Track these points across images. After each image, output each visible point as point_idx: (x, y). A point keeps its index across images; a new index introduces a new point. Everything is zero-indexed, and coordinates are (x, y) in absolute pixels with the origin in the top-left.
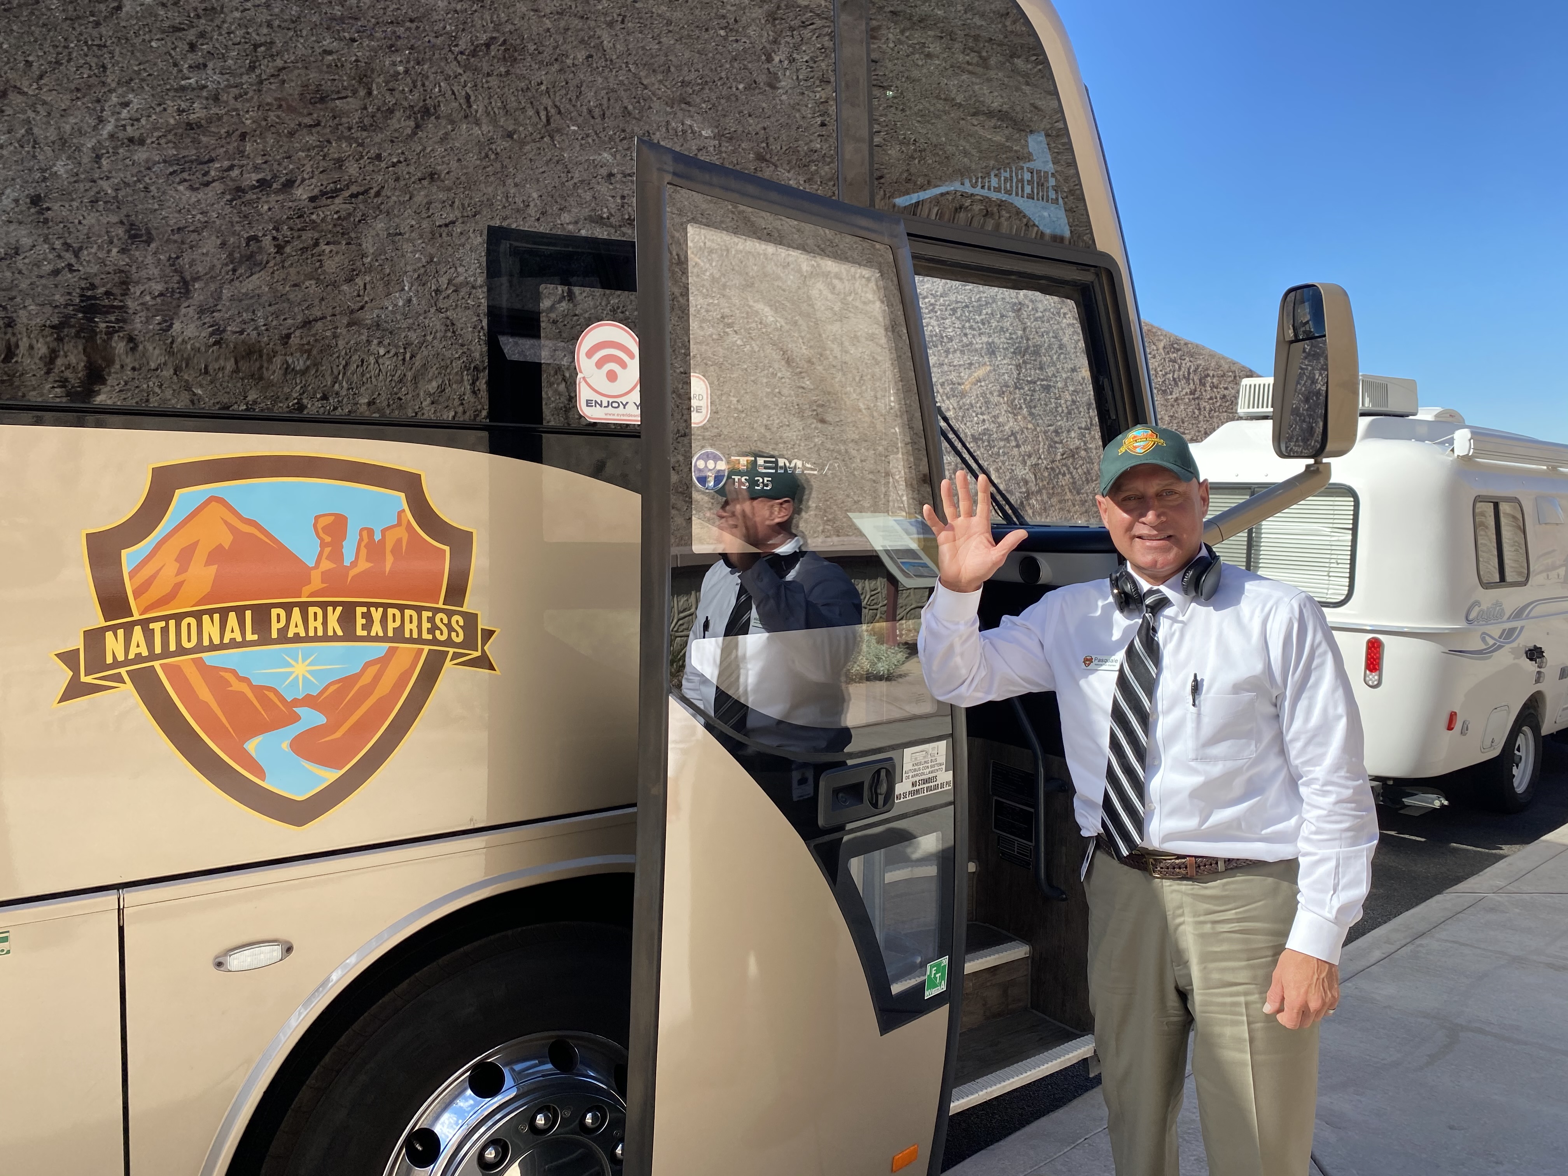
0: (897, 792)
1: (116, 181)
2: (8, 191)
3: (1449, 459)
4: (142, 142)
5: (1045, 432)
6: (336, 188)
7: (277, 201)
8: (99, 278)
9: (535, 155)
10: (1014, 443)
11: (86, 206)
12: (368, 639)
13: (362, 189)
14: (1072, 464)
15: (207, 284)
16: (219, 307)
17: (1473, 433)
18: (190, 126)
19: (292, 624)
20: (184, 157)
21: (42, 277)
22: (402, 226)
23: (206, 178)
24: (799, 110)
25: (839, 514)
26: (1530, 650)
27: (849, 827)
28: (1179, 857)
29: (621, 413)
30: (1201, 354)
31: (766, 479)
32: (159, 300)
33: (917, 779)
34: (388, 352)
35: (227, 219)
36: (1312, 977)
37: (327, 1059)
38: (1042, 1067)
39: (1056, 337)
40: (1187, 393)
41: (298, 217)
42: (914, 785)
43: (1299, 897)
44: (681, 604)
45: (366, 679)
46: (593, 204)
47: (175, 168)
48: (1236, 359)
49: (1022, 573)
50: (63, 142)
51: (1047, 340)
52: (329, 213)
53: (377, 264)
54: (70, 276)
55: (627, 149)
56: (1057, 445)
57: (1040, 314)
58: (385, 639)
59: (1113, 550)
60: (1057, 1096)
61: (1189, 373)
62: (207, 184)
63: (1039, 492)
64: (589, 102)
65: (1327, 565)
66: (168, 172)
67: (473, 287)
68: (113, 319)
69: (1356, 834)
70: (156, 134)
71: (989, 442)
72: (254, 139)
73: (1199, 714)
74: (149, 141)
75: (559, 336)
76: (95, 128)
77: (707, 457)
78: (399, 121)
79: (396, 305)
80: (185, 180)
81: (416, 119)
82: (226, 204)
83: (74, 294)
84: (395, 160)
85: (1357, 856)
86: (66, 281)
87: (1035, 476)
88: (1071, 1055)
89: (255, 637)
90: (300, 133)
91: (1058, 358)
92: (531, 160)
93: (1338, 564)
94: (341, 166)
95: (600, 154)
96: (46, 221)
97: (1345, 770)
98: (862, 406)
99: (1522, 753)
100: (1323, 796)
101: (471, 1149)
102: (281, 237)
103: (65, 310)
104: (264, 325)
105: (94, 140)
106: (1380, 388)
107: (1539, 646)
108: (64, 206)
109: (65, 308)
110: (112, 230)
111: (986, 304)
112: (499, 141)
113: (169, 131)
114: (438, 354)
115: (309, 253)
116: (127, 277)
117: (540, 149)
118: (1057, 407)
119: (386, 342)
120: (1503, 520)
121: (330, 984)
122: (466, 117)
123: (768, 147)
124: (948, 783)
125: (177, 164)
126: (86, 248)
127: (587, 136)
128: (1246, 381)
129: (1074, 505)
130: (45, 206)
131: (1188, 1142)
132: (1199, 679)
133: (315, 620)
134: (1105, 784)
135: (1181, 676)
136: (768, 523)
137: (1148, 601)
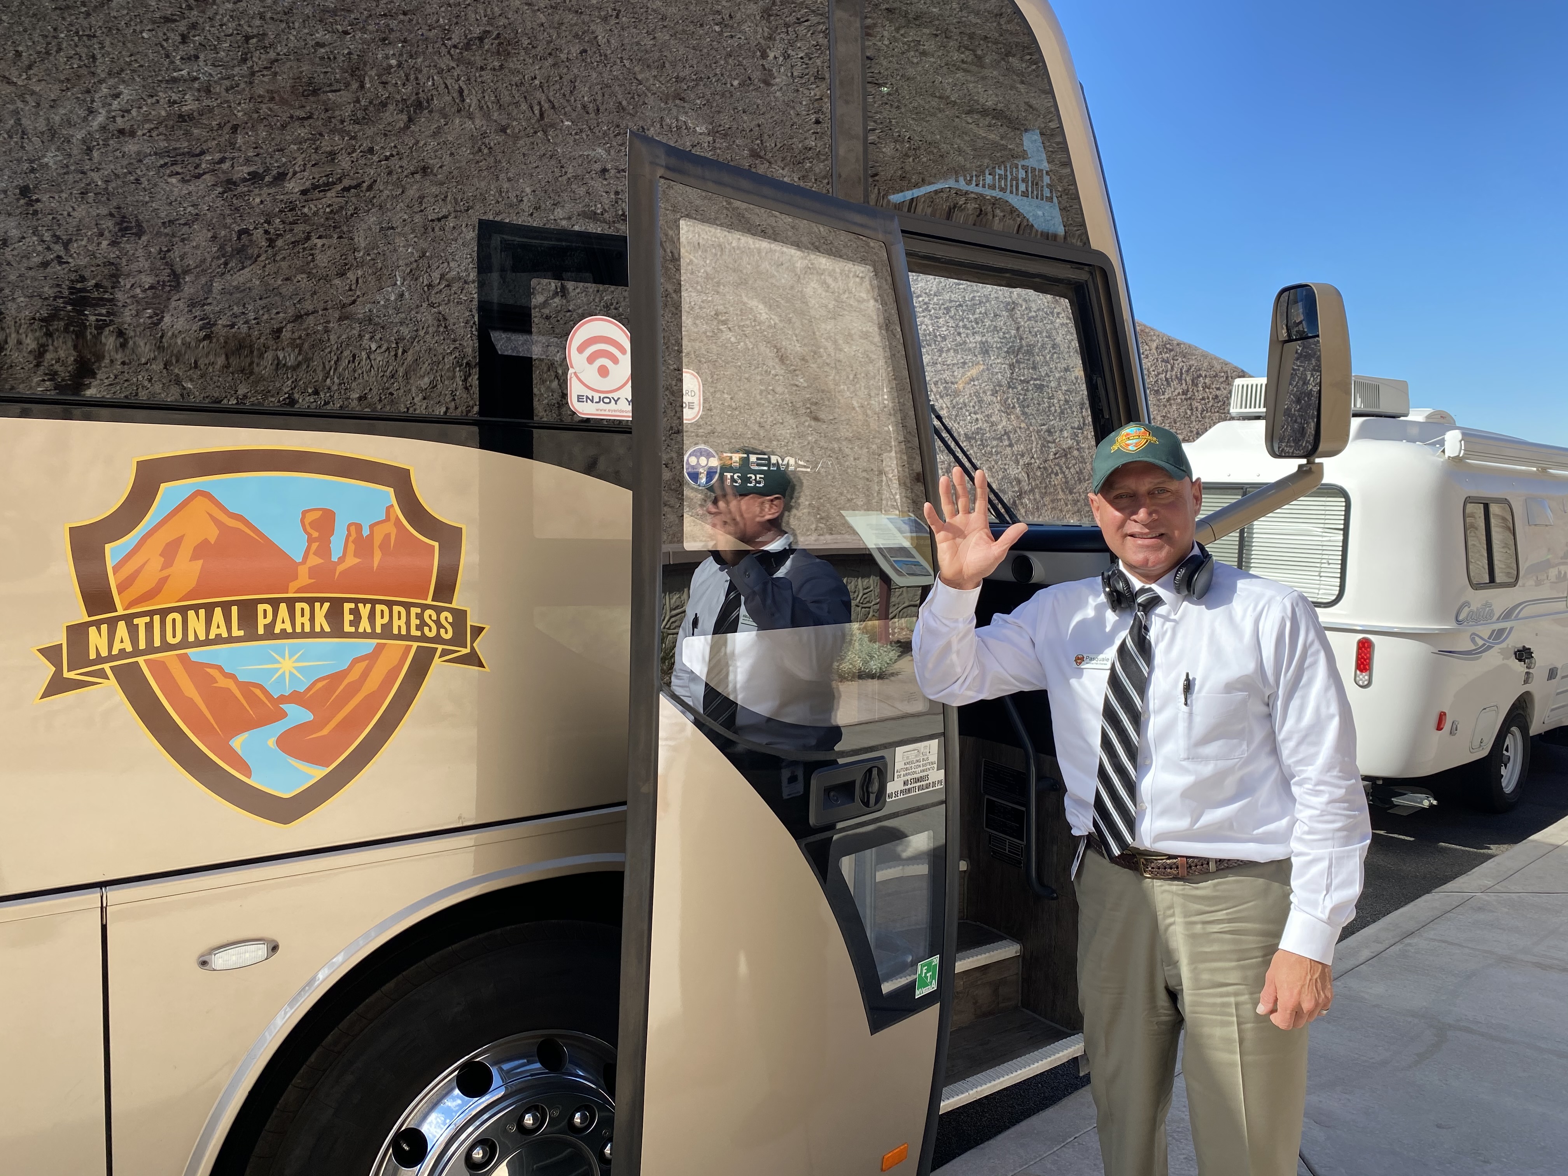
0: (888, 791)
1: (106, 173)
3: (1440, 460)
4: (132, 134)
5: (1038, 432)
6: (328, 182)
7: (269, 194)
8: (88, 270)
9: (528, 150)
10: (1006, 443)
11: (76, 198)
12: (356, 635)
13: (354, 183)
14: (1064, 463)
15: (197, 277)
16: (209, 301)
17: (1463, 434)
18: (182, 118)
19: (279, 620)
20: (175, 149)
21: (31, 269)
22: (395, 220)
23: (196, 171)
24: (794, 108)
25: (833, 512)
26: (1519, 651)
27: (839, 826)
28: (1170, 857)
29: (612, 409)
30: (1193, 354)
31: (758, 476)
32: (149, 292)
33: (909, 777)
34: (380, 347)
35: (218, 212)
36: (1305, 978)
37: (312, 1058)
38: (1032, 1066)
39: (1049, 337)
40: (1179, 394)
41: (291, 210)
42: (905, 783)
43: (1292, 897)
44: (673, 601)
45: (354, 675)
46: (587, 200)
47: (167, 160)
48: (1228, 360)
49: (1015, 571)
50: (53, 133)
51: (1040, 340)
52: (320, 206)
53: (369, 258)
54: (59, 268)
55: (621, 145)
56: (1050, 445)
57: (1033, 314)
58: (373, 635)
59: (1106, 549)
61: (1181, 374)
62: (198, 176)
63: (1032, 491)
64: (583, 97)
65: (1318, 565)
66: (159, 164)
67: (466, 282)
68: (104, 311)
69: (1348, 834)
70: (147, 126)
71: (982, 441)
72: (246, 131)
73: (1191, 714)
74: (140, 133)
75: (552, 332)
76: (85, 119)
77: (699, 454)
78: (392, 114)
79: (388, 300)
80: (178, 173)
81: (409, 113)
82: (217, 197)
83: (64, 286)
84: (388, 154)
85: (1349, 856)
86: (55, 273)
87: (1028, 476)
88: (1061, 1054)
89: (241, 633)
90: (292, 125)
91: (1051, 358)
92: (524, 155)
93: (1329, 564)
94: (333, 159)
95: (594, 150)
96: (35, 213)
97: (1337, 769)
98: (856, 404)
99: (1510, 754)
100: (1316, 796)
101: (458, 1149)
102: (272, 231)
103: (55, 303)
104: (255, 319)
105: (84, 131)
106: (1372, 388)
107: (1527, 647)
108: (53, 198)
109: (54, 300)
110: (102, 222)
111: (980, 303)
112: (493, 136)
113: (161, 123)
114: (430, 349)
115: (301, 246)
116: (117, 270)
117: (533, 143)
118: (1050, 407)
119: (377, 337)
120: (1493, 521)
121: (317, 983)
122: (459, 111)
123: (762, 144)
124: (940, 782)
125: (169, 156)
126: (76, 240)
127: (581, 132)
128: (1238, 382)
129: (1067, 505)
130: (34, 198)
131: (1177, 1140)
132: (1191, 678)
133: (303, 616)
134: (1095, 783)
135: (1173, 675)
136: (758, 519)
137: (1140, 600)
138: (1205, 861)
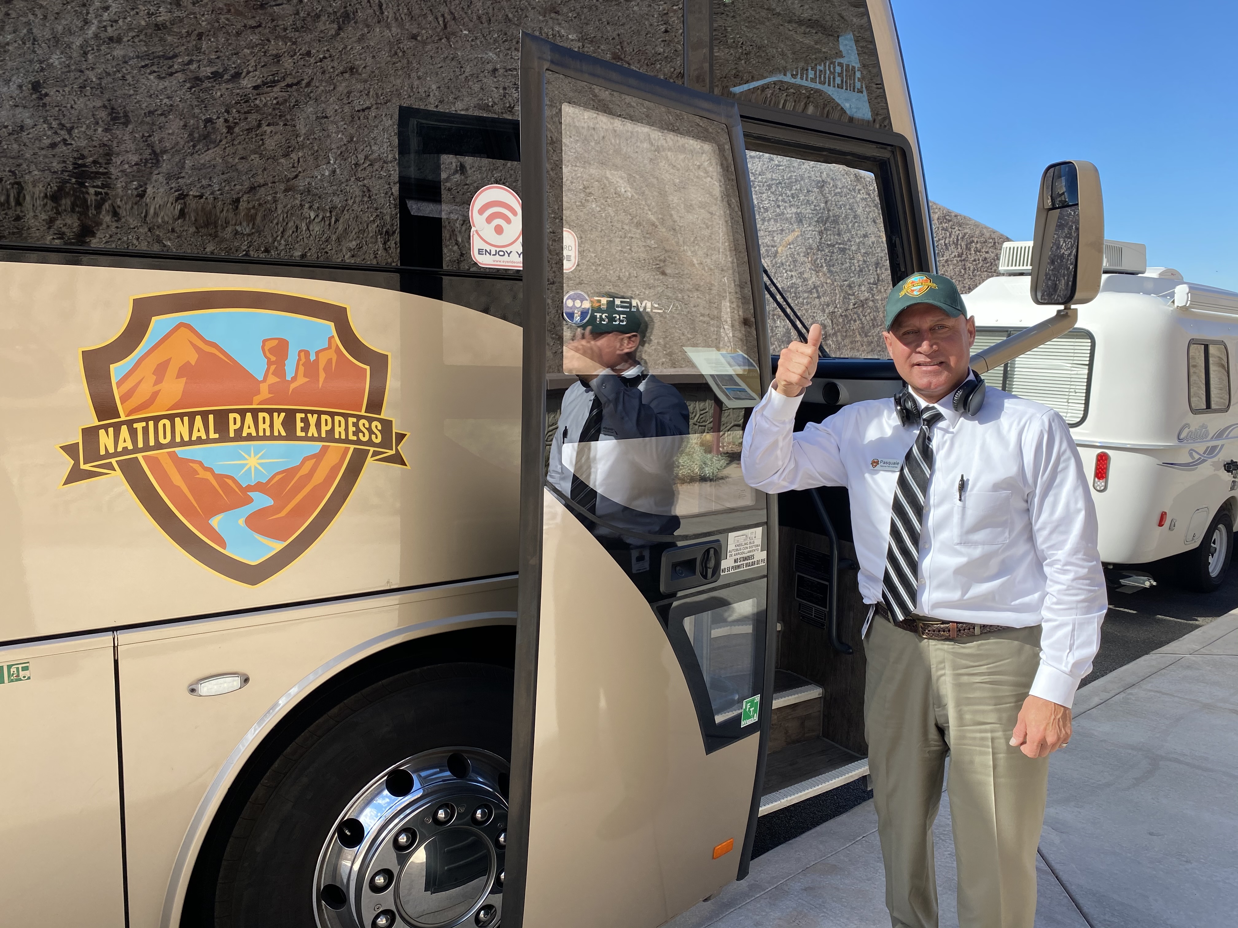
0: (722, 567)
1: (100, 71)
2: (14, 78)
3: (1169, 309)
4: (119, 40)
5: (841, 286)
6: (274, 80)
7: (227, 89)
8: (87, 150)
9: (434, 53)
10: (815, 295)
11: (76, 91)
12: (306, 439)
13: (296, 81)
14: (862, 312)
15: (173, 156)
16: (182, 175)
17: (1190, 288)
18: (158, 27)
19: (246, 426)
20: (153, 53)
21: (43, 149)
22: (328, 111)
23: (170, 70)
24: (648, 19)
25: (676, 349)
26: (1227, 464)
27: (680, 594)
28: (944, 622)
29: (505, 260)
30: (968, 224)
31: (622, 316)
32: (135, 167)
33: (738, 557)
34: (317, 215)
35: (188, 103)
36: (1050, 717)
37: (276, 764)
38: (831, 782)
39: (851, 209)
40: (955, 256)
41: (245, 102)
42: (735, 561)
43: (1041, 655)
44: (550, 419)
45: (304, 471)
46: (481, 95)
47: (147, 62)
48: (996, 228)
49: (825, 395)
50: (56, 40)
51: (844, 211)
52: (269, 99)
53: (308, 142)
54: (65, 148)
55: (508, 50)
56: (850, 297)
57: (839, 190)
58: (320, 439)
60: (841, 804)
61: (958, 240)
62: (171, 74)
63: (835, 334)
64: (478, 10)
65: (1067, 394)
66: (140, 65)
67: (385, 162)
68: (99, 183)
69: (1089, 605)
70: (131, 34)
71: (795, 293)
72: (209, 37)
73: (964, 508)
74: (125, 39)
75: (454, 201)
76: (82, 29)
77: (573, 299)
78: (325, 24)
79: (323, 175)
80: (155, 72)
81: (338, 23)
82: (187, 91)
83: (68, 162)
84: (321, 56)
85: (1089, 622)
86: (62, 152)
87: (832, 322)
88: (854, 773)
89: (217, 436)
90: (245, 33)
91: (853, 226)
92: (431, 57)
93: (1076, 393)
94: (279, 61)
95: (486, 54)
96: (44, 105)
97: (1082, 553)
98: (695, 262)
99: (1217, 546)
100: (1064, 574)
101: (387, 836)
102: (231, 119)
103: (62, 176)
104: (219, 190)
105: (80, 39)
106: (1118, 251)
107: (1235, 460)
108: (59, 91)
109: (62, 173)
110: (97, 113)
111: (796, 182)
112: (406, 42)
113: (141, 31)
114: (357, 217)
115: (254, 133)
116: (110, 150)
117: (438, 48)
118: (850, 267)
119: (316, 206)
120: (1211, 360)
121: (277, 709)
122: (379, 22)
123: (622, 49)
124: (763, 560)
125: (148, 59)
126: (77, 127)
127: (476, 39)
128: (1006, 245)
129: (862, 346)
130: (43, 92)
131: (943, 840)
132: (965, 479)
133: (264, 423)
134: (886, 563)
135: (951, 476)
136: (618, 352)
137: (925, 416)
138: (970, 627)
